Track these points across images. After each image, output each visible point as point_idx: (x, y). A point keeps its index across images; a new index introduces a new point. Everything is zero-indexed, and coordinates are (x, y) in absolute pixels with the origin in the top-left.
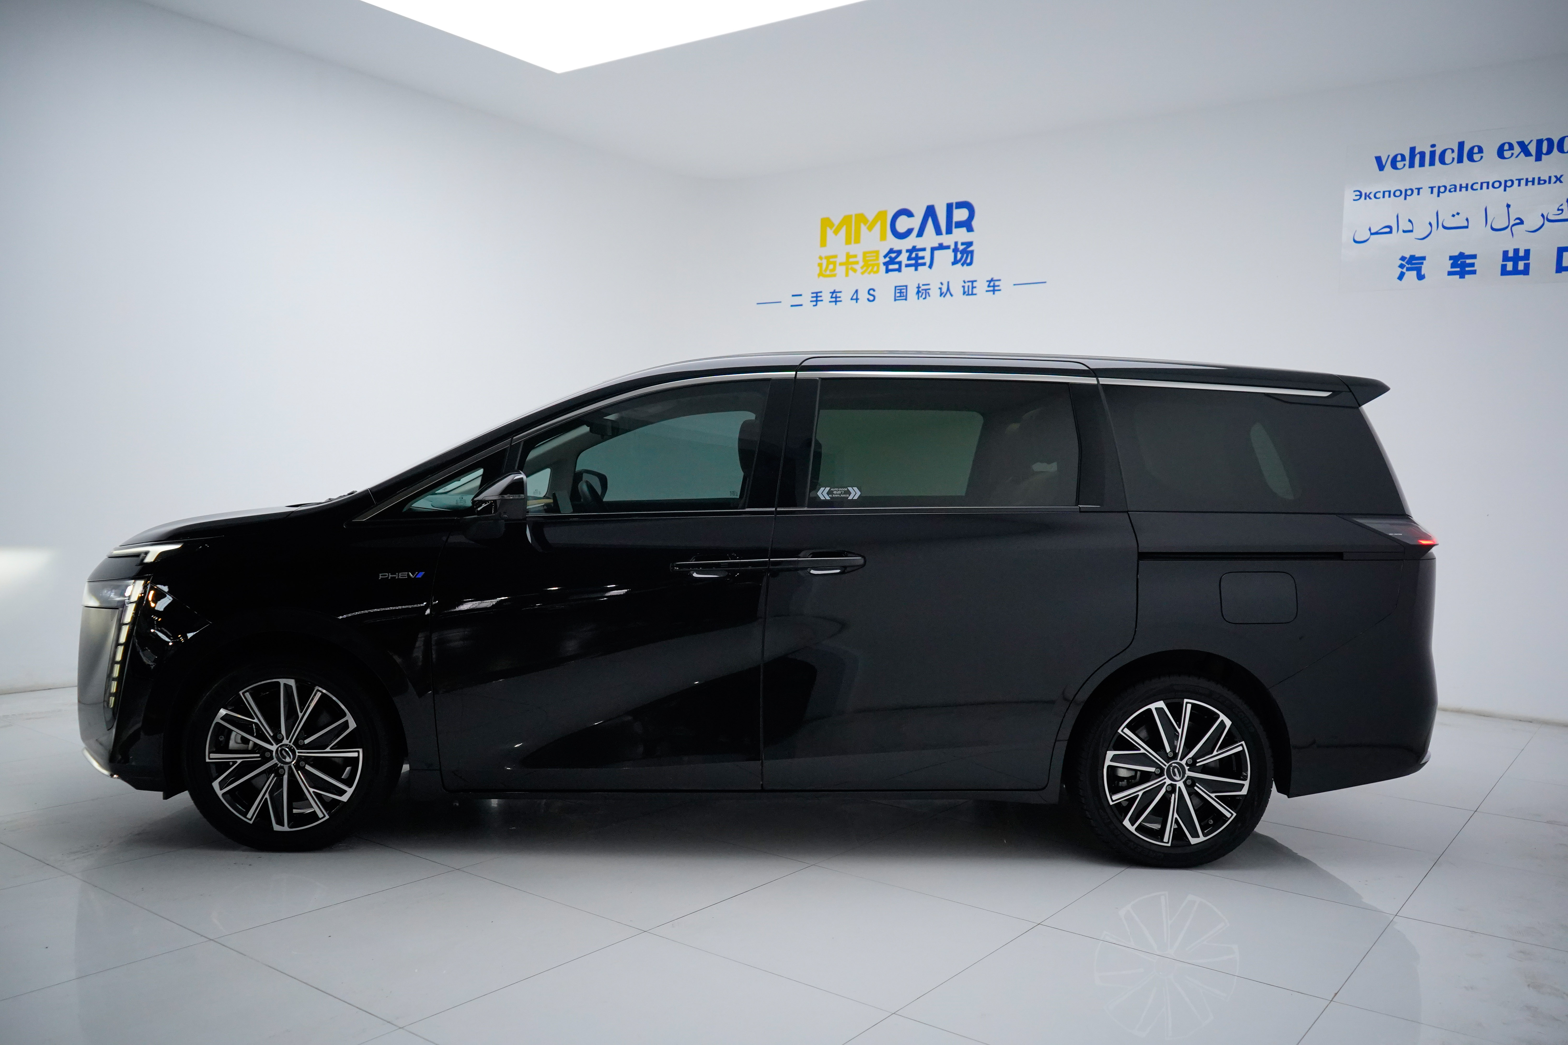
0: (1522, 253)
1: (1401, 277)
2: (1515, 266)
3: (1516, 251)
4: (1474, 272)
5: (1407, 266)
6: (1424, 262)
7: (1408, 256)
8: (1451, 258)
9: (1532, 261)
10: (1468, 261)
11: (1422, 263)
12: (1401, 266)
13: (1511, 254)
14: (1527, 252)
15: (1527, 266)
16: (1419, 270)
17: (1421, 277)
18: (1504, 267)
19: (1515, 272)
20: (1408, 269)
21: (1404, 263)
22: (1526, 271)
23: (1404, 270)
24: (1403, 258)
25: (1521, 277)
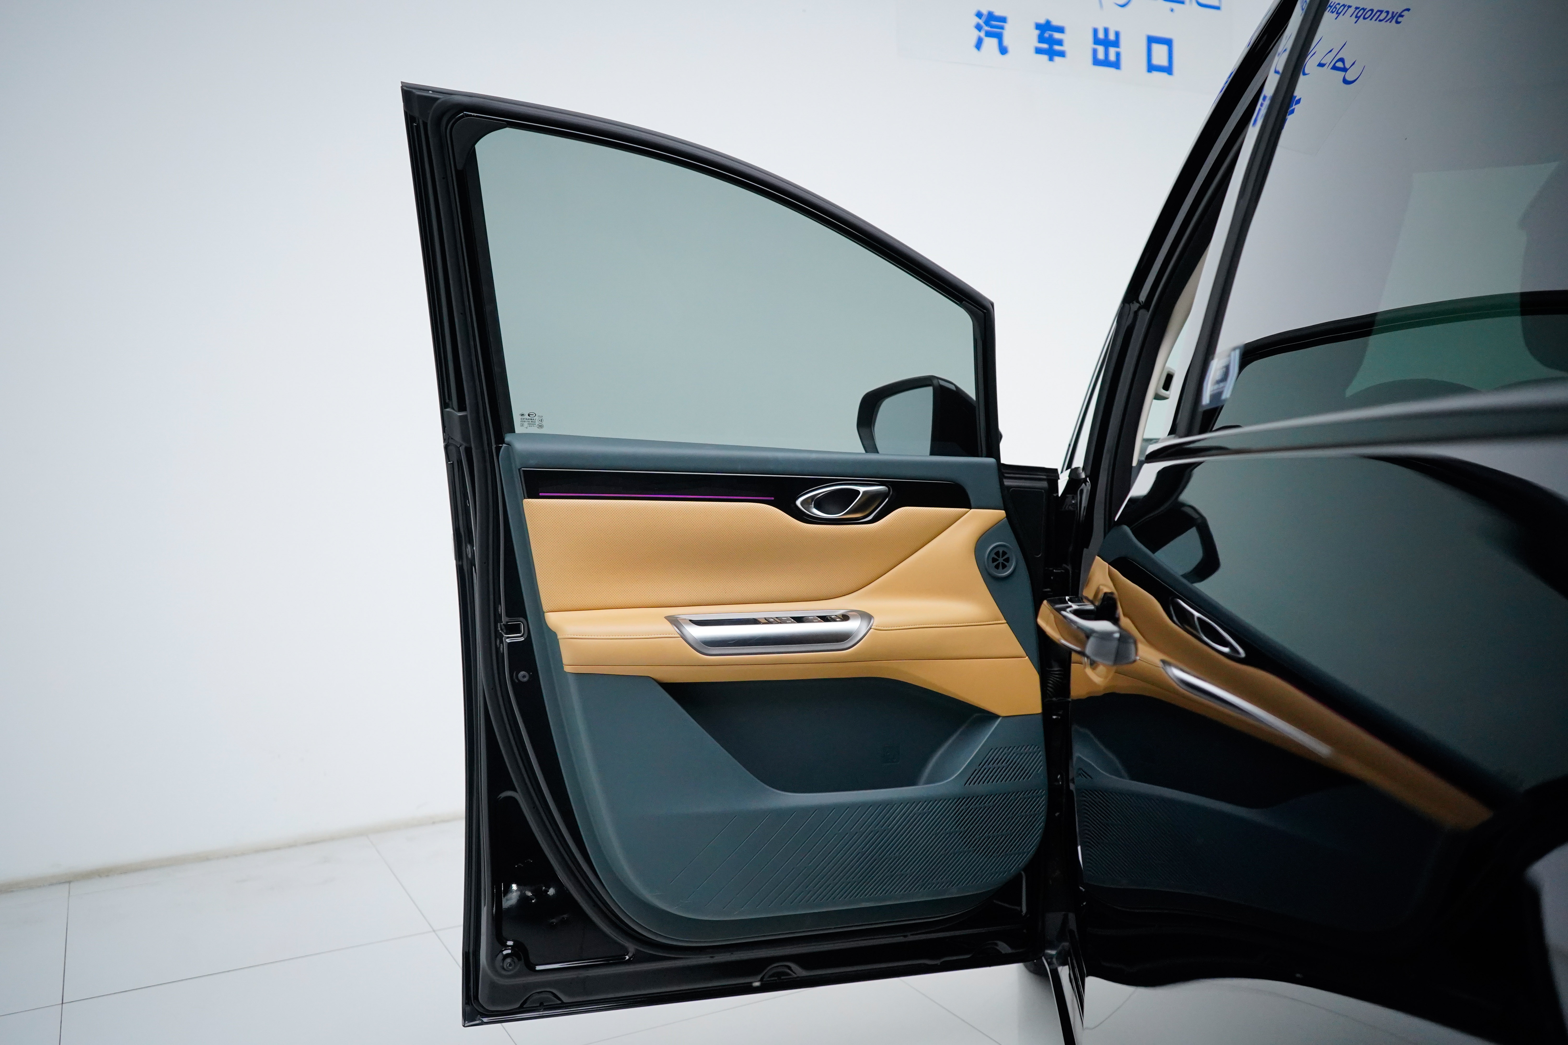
0: (1112, 37)
1: (979, 45)
2: (1107, 54)
3: (1106, 31)
4: (1062, 54)
5: (987, 28)
6: (1006, 26)
7: (985, 12)
8: (1038, 26)
9: (1124, 48)
10: (1057, 36)
11: (1002, 28)
12: (979, 27)
13: (1101, 35)
14: (1117, 34)
15: (1118, 55)
16: (999, 37)
17: (1003, 50)
18: (1095, 52)
19: (1106, 63)
20: (988, 34)
21: (981, 22)
22: (1116, 65)
23: (982, 34)
24: (979, 15)
25: (1111, 71)
